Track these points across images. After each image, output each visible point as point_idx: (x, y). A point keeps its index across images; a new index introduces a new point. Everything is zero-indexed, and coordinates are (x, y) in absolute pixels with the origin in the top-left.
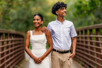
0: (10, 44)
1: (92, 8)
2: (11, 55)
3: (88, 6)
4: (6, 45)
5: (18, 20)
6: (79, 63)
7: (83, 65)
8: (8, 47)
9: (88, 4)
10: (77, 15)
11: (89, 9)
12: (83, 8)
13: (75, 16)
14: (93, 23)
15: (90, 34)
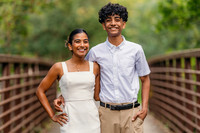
0: (23, 84)
1: (194, 13)
2: (27, 107)
3: (186, 10)
4: (15, 86)
5: (49, 33)
6: (164, 123)
7: (171, 129)
8: (18, 91)
9: (185, 4)
10: (163, 28)
11: (187, 15)
12: (175, 13)
13: (160, 29)
14: (194, 44)
15: (186, 68)
